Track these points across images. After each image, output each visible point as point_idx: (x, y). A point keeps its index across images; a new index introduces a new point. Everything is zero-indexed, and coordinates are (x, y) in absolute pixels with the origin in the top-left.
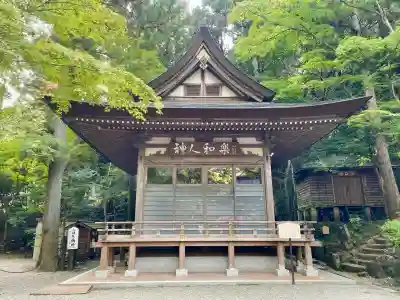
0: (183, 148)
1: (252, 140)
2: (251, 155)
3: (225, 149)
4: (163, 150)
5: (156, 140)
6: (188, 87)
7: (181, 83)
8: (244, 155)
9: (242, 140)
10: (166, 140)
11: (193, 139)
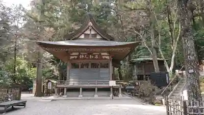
0: (83, 56)
1: (106, 54)
2: (105, 59)
3: (96, 57)
4: (76, 57)
5: (74, 54)
6: (85, 34)
7: (83, 33)
8: (103, 59)
9: (102, 54)
10: (77, 54)
11: (86, 53)
